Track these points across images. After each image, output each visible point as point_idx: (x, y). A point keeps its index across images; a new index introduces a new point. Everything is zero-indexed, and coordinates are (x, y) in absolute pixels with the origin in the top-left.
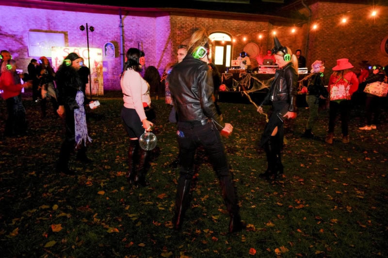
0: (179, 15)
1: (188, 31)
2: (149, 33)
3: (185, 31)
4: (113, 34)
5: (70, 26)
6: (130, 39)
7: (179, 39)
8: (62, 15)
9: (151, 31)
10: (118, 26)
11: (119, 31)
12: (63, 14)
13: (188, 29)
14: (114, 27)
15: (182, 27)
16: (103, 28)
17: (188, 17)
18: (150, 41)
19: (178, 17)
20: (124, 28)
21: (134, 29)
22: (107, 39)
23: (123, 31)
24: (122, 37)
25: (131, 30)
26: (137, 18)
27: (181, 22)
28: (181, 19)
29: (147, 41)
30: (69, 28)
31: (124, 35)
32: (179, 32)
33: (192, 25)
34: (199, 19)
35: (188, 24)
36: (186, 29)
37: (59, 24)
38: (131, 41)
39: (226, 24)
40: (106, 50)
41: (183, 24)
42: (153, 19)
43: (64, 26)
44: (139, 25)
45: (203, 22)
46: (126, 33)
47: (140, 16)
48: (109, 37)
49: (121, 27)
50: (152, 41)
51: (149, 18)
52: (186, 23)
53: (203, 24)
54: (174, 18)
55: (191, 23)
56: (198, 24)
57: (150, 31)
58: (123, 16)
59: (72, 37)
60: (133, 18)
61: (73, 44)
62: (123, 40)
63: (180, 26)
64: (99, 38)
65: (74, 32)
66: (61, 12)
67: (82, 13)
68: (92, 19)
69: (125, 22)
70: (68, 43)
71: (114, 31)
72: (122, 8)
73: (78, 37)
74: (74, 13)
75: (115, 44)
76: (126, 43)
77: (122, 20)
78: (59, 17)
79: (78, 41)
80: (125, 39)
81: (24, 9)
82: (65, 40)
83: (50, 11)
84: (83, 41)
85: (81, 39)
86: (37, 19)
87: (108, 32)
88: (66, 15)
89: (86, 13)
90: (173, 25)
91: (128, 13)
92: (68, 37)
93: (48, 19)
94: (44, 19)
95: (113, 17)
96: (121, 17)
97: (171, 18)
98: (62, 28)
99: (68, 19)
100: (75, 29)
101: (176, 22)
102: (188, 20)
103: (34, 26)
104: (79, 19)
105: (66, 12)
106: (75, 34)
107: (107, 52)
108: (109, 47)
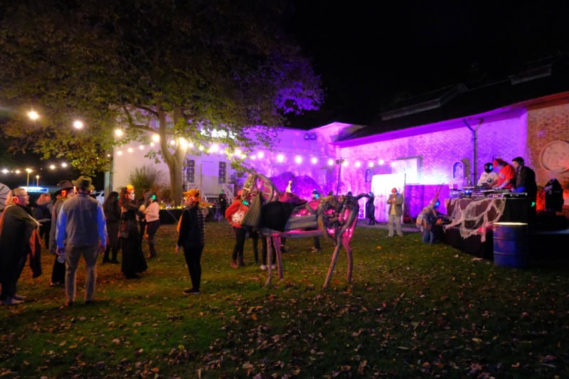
0: (541, 108)
1: (558, 128)
2: (509, 140)
3: (552, 129)
4: (464, 150)
5: (425, 149)
6: (484, 153)
7: (541, 143)
8: (420, 139)
9: (513, 138)
10: (470, 140)
11: (472, 145)
12: (421, 137)
13: (557, 126)
14: (467, 142)
15: (546, 125)
16: (455, 145)
17: (557, 107)
18: (511, 152)
19: (539, 110)
20: (477, 140)
21: (489, 139)
22: (458, 157)
24: (473, 153)
25: (485, 141)
26: (494, 124)
27: (545, 117)
28: (544, 112)
29: (506, 152)
30: (424, 151)
31: (477, 149)
32: (542, 133)
33: (564, 117)
35: (558, 117)
36: (554, 126)
37: (417, 148)
38: (484, 156)
40: (454, 170)
41: (549, 119)
42: (516, 120)
43: (421, 150)
44: (495, 133)
46: (480, 146)
47: (497, 120)
48: (461, 155)
49: (474, 139)
50: (513, 151)
51: (509, 120)
52: (553, 116)
54: (532, 114)
55: (563, 114)
57: (510, 138)
58: (473, 127)
59: (426, 160)
60: (489, 126)
61: (427, 167)
62: (475, 155)
63: (542, 123)
65: (429, 154)
66: (419, 136)
67: (436, 133)
68: (445, 138)
69: (478, 133)
70: (423, 168)
71: (466, 146)
72: (466, 118)
73: (431, 160)
74: (429, 134)
75: (467, 162)
76: (479, 159)
77: (474, 132)
78: (417, 142)
79: (431, 163)
80: (478, 155)
81: (395, 140)
82: (420, 164)
83: (411, 137)
84: (435, 163)
85: (434, 161)
86: (402, 147)
87: (460, 149)
88: (423, 139)
89: (440, 132)
90: (530, 124)
91: (482, 121)
92: (424, 161)
93: (410, 146)
94: (406, 147)
95: (467, 129)
96: (471, 129)
97: (529, 115)
98: (419, 152)
99: (424, 142)
100: (429, 151)
101: (535, 118)
102: (556, 110)
103: (399, 155)
104: (433, 139)
105: (423, 135)
106: (429, 156)
107: (456, 173)
108: (458, 167)
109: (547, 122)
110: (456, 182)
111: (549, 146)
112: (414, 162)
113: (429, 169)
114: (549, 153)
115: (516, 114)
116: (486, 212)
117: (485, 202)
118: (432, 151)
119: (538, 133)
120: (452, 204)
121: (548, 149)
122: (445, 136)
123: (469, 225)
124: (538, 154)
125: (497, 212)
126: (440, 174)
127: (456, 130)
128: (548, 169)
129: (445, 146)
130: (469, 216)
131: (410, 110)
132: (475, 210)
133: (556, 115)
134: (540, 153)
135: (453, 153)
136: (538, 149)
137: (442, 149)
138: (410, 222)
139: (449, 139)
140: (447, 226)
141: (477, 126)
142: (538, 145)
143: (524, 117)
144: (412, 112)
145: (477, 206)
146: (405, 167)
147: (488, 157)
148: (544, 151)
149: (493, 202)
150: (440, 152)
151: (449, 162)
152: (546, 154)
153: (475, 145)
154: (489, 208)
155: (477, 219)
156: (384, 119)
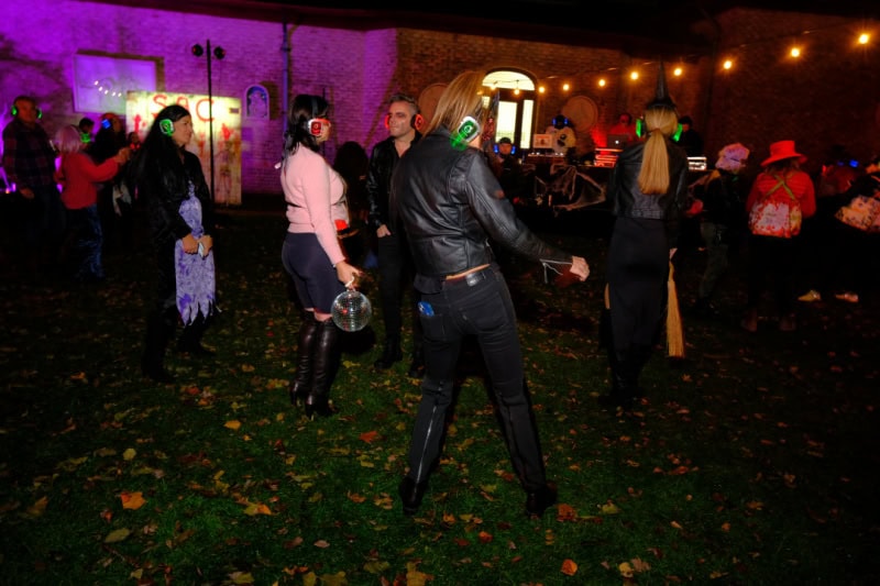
0: (418, 28)
1: (437, 64)
2: (347, 66)
3: (431, 64)
4: (265, 66)
5: (169, 46)
6: (304, 78)
7: (416, 82)
8: (153, 20)
9: (353, 63)
10: (278, 49)
11: (281, 60)
12: (155, 16)
13: (436, 61)
14: (269, 51)
15: (424, 56)
16: (245, 53)
17: (438, 33)
18: (350, 85)
19: (416, 31)
20: (292, 53)
21: (314, 55)
22: (252, 76)
23: (290, 62)
24: (286, 73)
25: (307, 58)
26: (322, 32)
27: (422, 43)
28: (422, 37)
29: (343, 85)
30: (167, 50)
31: (291, 69)
32: (417, 67)
34: (463, 38)
35: (438, 50)
36: (432, 60)
37: (144, 39)
38: (306, 83)
39: (525, 50)
40: (249, 101)
41: (427, 48)
42: (358, 34)
43: (157, 45)
44: (325, 48)
45: (471, 45)
46: (296, 65)
48: (257, 74)
49: (286, 50)
50: (354, 84)
51: (348, 32)
52: (433, 46)
53: (471, 49)
54: (405, 34)
55: (445, 46)
56: (461, 48)
57: (349, 62)
58: (289, 26)
59: (174, 70)
60: (312, 32)
61: (175, 85)
62: (289, 80)
63: (418, 52)
64: (234, 75)
65: (179, 59)
66: (150, 12)
69: (294, 39)
70: (164, 84)
71: (269, 59)
73: (187, 71)
74: (179, 15)
76: (298, 86)
77: (287, 35)
78: (145, 23)
79: (187, 78)
80: (293, 79)
83: (124, 9)
86: (95, 26)
87: (256, 62)
90: (402, 49)
91: (301, 20)
92: (166, 69)
93: (121, 29)
94: (110, 28)
96: (284, 29)
97: (400, 33)
98: (152, 49)
99: (164, 30)
100: (180, 51)
101: (409, 42)
102: (437, 38)
103: (87, 43)
105: (161, 13)
106: (181, 63)
107: (251, 108)
108: (256, 97)
109: (426, 53)
110: (248, 125)
112: (146, 69)
119: (413, 66)
133: (437, 45)
139: (232, 36)
141: (294, 26)
147: (311, 86)
153: (288, 61)
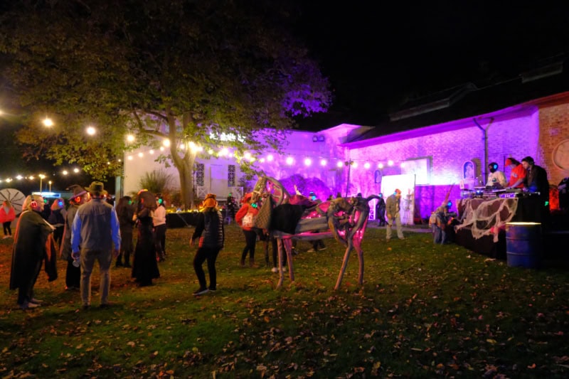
0: (552, 105)
2: (520, 139)
3: (565, 127)
4: (475, 150)
5: (435, 149)
6: (495, 152)
7: (554, 142)
8: (429, 140)
9: (524, 137)
10: (480, 139)
11: (482, 144)
12: (430, 137)
14: (477, 141)
15: (559, 123)
16: (466, 145)
18: (522, 151)
19: (551, 108)
20: (488, 140)
21: (500, 138)
22: (468, 157)
23: (487, 144)
24: (484, 152)
25: (496, 140)
26: (504, 123)
27: (557, 115)
28: (556, 110)
29: (518, 151)
30: (434, 151)
31: (488, 149)
32: (554, 131)
36: (566, 124)
37: (427, 149)
38: (495, 155)
40: (465, 170)
41: (561, 117)
42: (527, 118)
43: (430, 150)
44: (507, 132)
46: (490, 146)
47: (506, 119)
48: (471, 154)
49: (485, 139)
50: (525, 150)
51: (520, 119)
52: (566, 114)
54: (544, 112)
57: (521, 137)
58: (483, 126)
59: (436, 160)
60: (499, 125)
61: (437, 167)
62: (486, 155)
63: (554, 121)
64: (460, 157)
65: (439, 155)
66: (428, 136)
67: (445, 133)
68: (455, 137)
69: (489, 131)
70: (433, 168)
71: (477, 146)
72: (475, 117)
73: (441, 160)
74: (439, 134)
75: (478, 162)
76: (490, 158)
77: (484, 131)
78: (427, 142)
79: (441, 164)
80: (489, 154)
81: (404, 141)
82: (430, 164)
83: (420, 138)
84: (445, 163)
85: (444, 161)
86: (411, 148)
87: (470, 149)
88: (433, 139)
89: (450, 132)
90: (542, 122)
91: (492, 120)
92: (433, 161)
93: (419, 146)
94: (416, 147)
95: (477, 128)
96: (481, 128)
97: (540, 113)
98: (429, 152)
99: (434, 142)
100: (439, 151)
101: (547, 117)
102: (568, 108)
103: (409, 156)
104: (443, 139)
105: (433, 135)
106: (439, 157)
107: (466, 173)
108: (468, 167)
109: (560, 120)
110: (466, 182)
111: (562, 144)
112: (424, 162)
113: (439, 169)
114: (562, 151)
115: (527, 112)
116: (498, 212)
117: (497, 201)
118: (442, 152)
119: (550, 131)
120: (463, 204)
121: (561, 147)
122: (455, 135)
123: (481, 225)
124: (550, 153)
125: (510, 212)
126: (451, 174)
127: (465, 129)
128: (561, 168)
129: (455, 146)
130: (481, 216)
131: (418, 110)
132: (487, 210)
134: (553, 152)
135: (463, 152)
136: (551, 147)
137: (453, 149)
138: (420, 223)
139: (459, 138)
140: (459, 227)
141: (487, 125)
142: (550, 143)
143: (535, 115)
144: (421, 112)
145: (489, 206)
146: (415, 168)
147: (499, 156)
148: (557, 148)
149: (505, 201)
150: (450, 152)
151: (459, 162)
152: (559, 152)
153: (485, 144)
154: (501, 208)
155: (489, 219)
156: (393, 119)
